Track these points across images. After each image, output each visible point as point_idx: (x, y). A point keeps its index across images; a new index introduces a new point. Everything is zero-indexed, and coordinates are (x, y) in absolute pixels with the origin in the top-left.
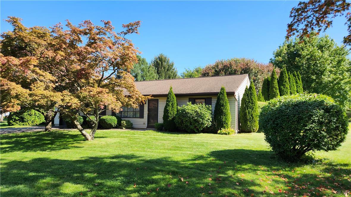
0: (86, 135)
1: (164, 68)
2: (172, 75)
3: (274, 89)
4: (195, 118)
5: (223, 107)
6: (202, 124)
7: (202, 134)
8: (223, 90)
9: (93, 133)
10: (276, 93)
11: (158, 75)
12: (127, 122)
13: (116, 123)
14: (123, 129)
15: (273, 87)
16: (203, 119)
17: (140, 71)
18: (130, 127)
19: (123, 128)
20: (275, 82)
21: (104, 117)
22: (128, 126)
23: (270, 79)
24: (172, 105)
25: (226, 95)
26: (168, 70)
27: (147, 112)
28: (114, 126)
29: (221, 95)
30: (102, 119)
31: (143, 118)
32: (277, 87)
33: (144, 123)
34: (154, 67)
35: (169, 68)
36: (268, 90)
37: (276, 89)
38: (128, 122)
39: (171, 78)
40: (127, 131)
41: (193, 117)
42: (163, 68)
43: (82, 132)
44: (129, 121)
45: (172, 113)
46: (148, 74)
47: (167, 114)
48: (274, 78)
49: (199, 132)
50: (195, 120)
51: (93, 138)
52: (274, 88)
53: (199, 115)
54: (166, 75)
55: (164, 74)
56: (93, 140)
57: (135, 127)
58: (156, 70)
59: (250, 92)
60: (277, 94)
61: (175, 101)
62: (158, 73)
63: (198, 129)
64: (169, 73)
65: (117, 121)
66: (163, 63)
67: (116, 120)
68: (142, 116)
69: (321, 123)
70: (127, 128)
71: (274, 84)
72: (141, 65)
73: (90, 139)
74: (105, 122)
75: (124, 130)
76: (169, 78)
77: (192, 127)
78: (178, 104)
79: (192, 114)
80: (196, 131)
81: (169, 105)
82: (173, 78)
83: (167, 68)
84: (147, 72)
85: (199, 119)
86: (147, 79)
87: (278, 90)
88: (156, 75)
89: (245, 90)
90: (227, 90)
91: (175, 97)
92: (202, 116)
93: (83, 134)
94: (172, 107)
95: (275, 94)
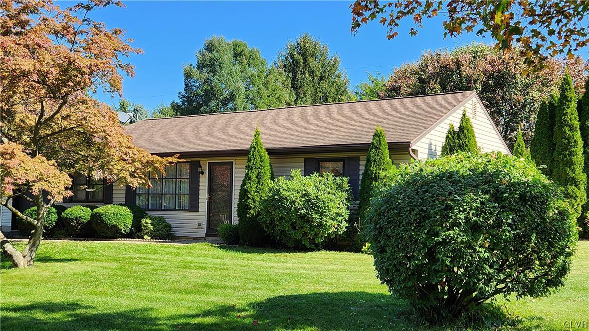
0: (13, 255)
1: (312, 73)
2: (333, 90)
3: (567, 129)
4: (302, 211)
5: (376, 181)
6: (320, 225)
7: (323, 254)
8: (379, 136)
9: (31, 251)
10: (571, 140)
11: (293, 93)
12: (155, 223)
13: (129, 223)
14: (143, 238)
15: (564, 123)
16: (321, 214)
17: (241, 85)
18: (165, 233)
19: (145, 237)
20: (569, 111)
21: (101, 209)
22: (158, 231)
23: (556, 102)
24: (257, 177)
25: (387, 151)
26: (321, 78)
27: (207, 196)
28: (125, 231)
29: (373, 150)
30: (96, 213)
31: (198, 211)
32: (577, 123)
33: (199, 225)
34: (282, 70)
35: (325, 72)
36: (552, 131)
37: (572, 128)
38: (158, 221)
39: (330, 100)
40: (155, 244)
41: (297, 210)
42: (307, 72)
43: (4, 248)
44: (161, 220)
45: (257, 199)
46: (265, 92)
47: (246, 201)
48: (566, 97)
49: (316, 248)
50: (302, 217)
51: (32, 263)
52: (567, 125)
53: (310, 203)
54: (317, 93)
55: (309, 91)
56: (30, 266)
57: (178, 234)
58: (290, 80)
59: (457, 141)
60: (575, 141)
61: (268, 168)
62: (295, 86)
63: (312, 241)
64: (325, 85)
65: (131, 218)
66: (310, 60)
67: (131, 216)
68: (194, 207)
69: (474, 229)
70: (154, 237)
71: (565, 114)
72: (245, 68)
73: (22, 263)
74: (102, 221)
75: (147, 243)
76: (325, 99)
77: (296, 235)
78: (275, 174)
79: (294, 202)
80: (308, 246)
81: (250, 179)
82: (334, 100)
83: (319, 74)
84: (261, 86)
85: (311, 215)
86: (261, 105)
87: (579, 132)
88: (287, 94)
89: (445, 136)
90: (392, 136)
91: (266, 157)
92: (318, 207)
93: (6, 252)
94: (259, 182)
95: (569, 142)
